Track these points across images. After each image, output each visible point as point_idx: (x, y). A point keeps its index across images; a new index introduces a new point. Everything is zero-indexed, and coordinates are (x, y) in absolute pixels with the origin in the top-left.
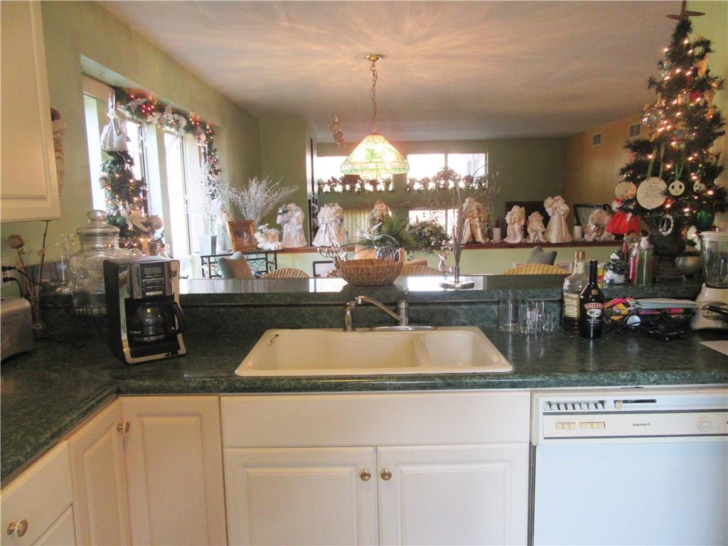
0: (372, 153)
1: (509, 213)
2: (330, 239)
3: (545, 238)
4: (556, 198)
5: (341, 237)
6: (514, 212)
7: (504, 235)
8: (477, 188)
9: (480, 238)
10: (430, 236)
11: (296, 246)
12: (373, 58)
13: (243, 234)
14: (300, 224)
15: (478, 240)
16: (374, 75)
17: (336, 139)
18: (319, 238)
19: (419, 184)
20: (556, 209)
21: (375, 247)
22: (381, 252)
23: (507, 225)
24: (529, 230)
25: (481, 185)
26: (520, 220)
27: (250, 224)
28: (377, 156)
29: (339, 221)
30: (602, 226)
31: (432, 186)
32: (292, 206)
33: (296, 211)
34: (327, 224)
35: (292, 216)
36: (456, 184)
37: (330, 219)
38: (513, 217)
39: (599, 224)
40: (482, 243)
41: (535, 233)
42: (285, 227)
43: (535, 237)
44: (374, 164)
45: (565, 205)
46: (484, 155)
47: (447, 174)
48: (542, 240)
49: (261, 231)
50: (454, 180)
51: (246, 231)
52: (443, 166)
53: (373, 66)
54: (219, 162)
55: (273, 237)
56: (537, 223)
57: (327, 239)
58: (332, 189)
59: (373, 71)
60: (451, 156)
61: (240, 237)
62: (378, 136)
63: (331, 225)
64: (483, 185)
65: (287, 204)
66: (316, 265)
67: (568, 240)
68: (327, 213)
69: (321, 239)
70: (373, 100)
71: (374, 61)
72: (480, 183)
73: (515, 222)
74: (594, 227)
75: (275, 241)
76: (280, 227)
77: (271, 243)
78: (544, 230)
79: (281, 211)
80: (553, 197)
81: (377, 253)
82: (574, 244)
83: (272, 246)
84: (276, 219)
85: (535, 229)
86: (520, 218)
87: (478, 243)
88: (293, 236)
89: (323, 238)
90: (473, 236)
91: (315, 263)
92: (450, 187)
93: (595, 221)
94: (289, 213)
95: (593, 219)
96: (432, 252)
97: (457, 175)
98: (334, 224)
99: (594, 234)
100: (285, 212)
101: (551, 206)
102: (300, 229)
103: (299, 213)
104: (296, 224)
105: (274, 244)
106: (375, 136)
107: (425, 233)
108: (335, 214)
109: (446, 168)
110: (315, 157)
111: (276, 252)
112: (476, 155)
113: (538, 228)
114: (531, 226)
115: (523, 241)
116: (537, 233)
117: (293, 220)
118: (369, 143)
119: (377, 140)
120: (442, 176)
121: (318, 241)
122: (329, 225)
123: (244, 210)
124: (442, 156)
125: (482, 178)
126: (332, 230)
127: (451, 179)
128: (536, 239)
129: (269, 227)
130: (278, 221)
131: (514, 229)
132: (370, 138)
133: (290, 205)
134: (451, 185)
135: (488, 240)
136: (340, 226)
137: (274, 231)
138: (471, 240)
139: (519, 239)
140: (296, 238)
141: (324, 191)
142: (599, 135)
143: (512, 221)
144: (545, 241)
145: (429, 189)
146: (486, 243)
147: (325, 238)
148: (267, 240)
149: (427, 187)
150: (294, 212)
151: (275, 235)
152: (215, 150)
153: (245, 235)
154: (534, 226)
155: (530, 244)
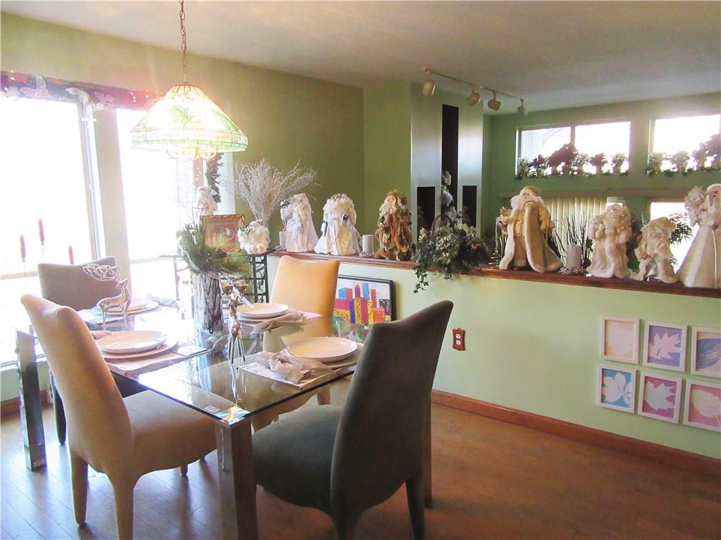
2: (329, 245)
4: (711, 188)
13: (225, 231)
18: (321, 241)
24: (638, 253)
26: (616, 234)
27: (238, 219)
29: (341, 219)
34: (327, 223)
35: (292, 210)
38: (601, 227)
41: (649, 260)
42: (288, 224)
43: (648, 268)
48: (662, 277)
49: (244, 228)
51: (230, 228)
56: (654, 240)
57: (326, 244)
61: (218, 234)
62: (192, 88)
68: (327, 208)
73: (604, 236)
86: (616, 229)
94: (289, 206)
100: (285, 205)
101: (697, 206)
108: (336, 210)
113: (657, 251)
114: (643, 246)
116: (653, 262)
117: (295, 216)
118: (177, 98)
121: (319, 246)
122: (329, 225)
126: (333, 231)
128: (651, 273)
131: (602, 252)
136: (345, 226)
139: (611, 270)
143: (599, 234)
144: (670, 281)
147: (324, 242)
148: (248, 240)
150: (294, 205)
153: (229, 233)
154: (648, 249)
155: (638, 282)
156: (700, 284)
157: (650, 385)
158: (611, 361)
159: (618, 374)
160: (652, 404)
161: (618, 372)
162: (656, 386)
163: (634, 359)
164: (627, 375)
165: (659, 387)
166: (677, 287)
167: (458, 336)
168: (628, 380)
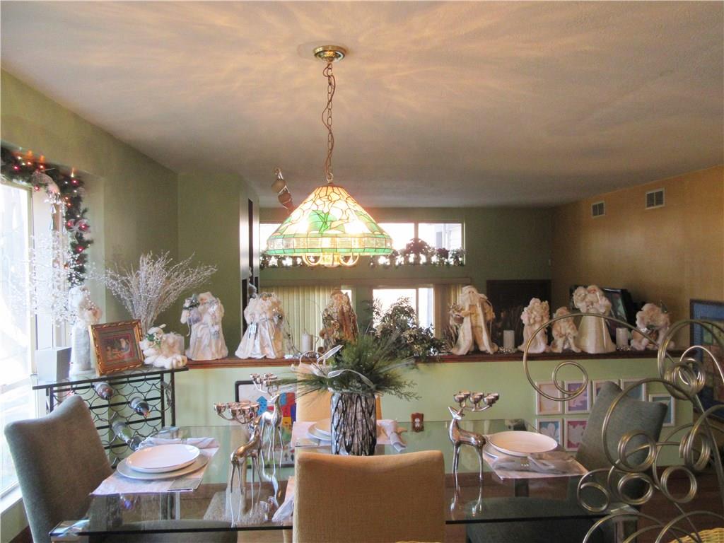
0: (325, 220)
1: (526, 309)
2: (262, 348)
3: (577, 346)
4: (590, 287)
5: (280, 344)
6: (533, 308)
7: (519, 340)
8: (452, 263)
9: (486, 345)
10: (413, 343)
11: (209, 357)
12: (328, 54)
13: (120, 342)
14: (216, 324)
15: (482, 349)
16: (330, 84)
17: (282, 202)
18: (245, 345)
19: (384, 258)
20: (592, 304)
21: (330, 389)
22: (340, 398)
23: (523, 325)
24: (554, 333)
25: (458, 260)
27: (133, 326)
28: (334, 224)
29: (276, 319)
30: (656, 328)
31: (400, 260)
32: (206, 296)
33: (211, 304)
34: (257, 325)
35: (205, 311)
36: (429, 259)
37: (264, 316)
38: (533, 316)
39: (652, 326)
40: (489, 354)
41: (564, 337)
42: (194, 327)
43: (564, 344)
44: (329, 239)
45: (604, 298)
46: (460, 225)
47: (417, 247)
48: (574, 349)
49: (151, 338)
50: (426, 254)
51: (126, 338)
52: (413, 236)
53: (329, 67)
54: (91, 229)
55: (171, 347)
56: (566, 323)
57: (258, 347)
58: (279, 262)
59: (329, 77)
60: (422, 226)
61: (113, 348)
62: (335, 189)
63: (264, 325)
64: (460, 259)
65: (198, 294)
66: (241, 387)
67: (611, 348)
68: (258, 308)
69: (249, 347)
70: (329, 127)
71: (331, 59)
72: (456, 258)
73: (535, 322)
74: (646, 329)
75: (174, 353)
76: (184, 330)
77: (167, 357)
78: (576, 334)
79: (187, 304)
80: (585, 287)
81: (334, 399)
82: (619, 354)
83: (165, 362)
84: (180, 318)
85: (563, 332)
86: (542, 317)
87: (484, 353)
88: (206, 342)
89: (251, 346)
90: (475, 343)
91: (238, 384)
92: (421, 263)
93: (646, 321)
94: (200, 308)
95: (642, 319)
96: (417, 368)
97: (429, 248)
98: (268, 324)
99: (645, 341)
100: (193, 306)
101: (583, 299)
102: (217, 333)
103: (216, 307)
104: (210, 324)
105: (170, 359)
106: (330, 189)
107: (406, 338)
108: (270, 309)
109: (416, 239)
110: (256, 224)
111: (172, 371)
112: (447, 225)
113: (569, 331)
114: (558, 328)
115: (547, 351)
116: (567, 339)
117: (207, 318)
118: (318, 202)
119: (334, 197)
120: (412, 249)
121: (244, 350)
122: (260, 326)
123: (129, 303)
124: (412, 225)
125: (458, 252)
126: (266, 333)
127: (423, 253)
128: (566, 347)
129: (166, 331)
130: (183, 320)
132: (322, 191)
133: (202, 295)
134: (423, 259)
135: (496, 348)
136: (277, 326)
137: (172, 337)
138: (472, 349)
139: (541, 348)
140: (210, 345)
141: (270, 264)
142: (601, 206)
143: (532, 321)
144: (579, 351)
145: (397, 264)
146: (495, 353)
147: (254, 345)
148: (159, 352)
149: (395, 262)
150: (207, 305)
151: (174, 343)
152: (85, 211)
153: (124, 344)
154: (562, 329)
155: (558, 354)
156: (599, 351)
157: (571, 427)
158: (544, 415)
159: (550, 425)
160: (572, 442)
161: (549, 422)
162: (574, 427)
163: (559, 410)
164: (556, 423)
165: (576, 428)
166: (584, 355)
167: (417, 420)
168: (557, 427)
